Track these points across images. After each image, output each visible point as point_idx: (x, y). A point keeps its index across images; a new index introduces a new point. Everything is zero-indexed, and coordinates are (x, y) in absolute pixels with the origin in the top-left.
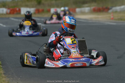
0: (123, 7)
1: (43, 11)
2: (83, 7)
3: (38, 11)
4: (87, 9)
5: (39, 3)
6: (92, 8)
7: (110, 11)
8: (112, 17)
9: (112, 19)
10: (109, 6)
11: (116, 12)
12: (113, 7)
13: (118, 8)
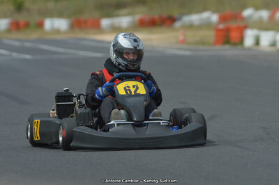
0: (205, 15)
1: (27, 25)
2: (117, 16)
3: (16, 26)
4: (125, 21)
5: (19, 8)
6: (137, 17)
7: (178, 24)
8: (181, 38)
9: (183, 42)
10: (175, 14)
11: (191, 26)
12: (183, 14)
13: (195, 18)
